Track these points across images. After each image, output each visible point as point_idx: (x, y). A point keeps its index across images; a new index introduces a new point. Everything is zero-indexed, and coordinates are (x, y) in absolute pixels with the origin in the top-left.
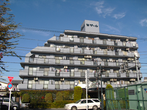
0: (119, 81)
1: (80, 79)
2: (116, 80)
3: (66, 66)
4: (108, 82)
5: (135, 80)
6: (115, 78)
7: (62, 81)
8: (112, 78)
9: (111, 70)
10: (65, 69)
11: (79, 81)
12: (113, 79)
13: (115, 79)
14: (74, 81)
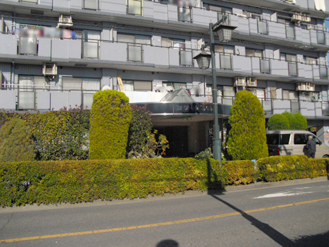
0: (264, 89)
1: (124, 71)
2: (255, 84)
3: (66, 15)
4: (226, 89)
5: (312, 89)
6: (253, 78)
7: (49, 78)
8: (241, 77)
9: (236, 47)
10: (61, 27)
11: (120, 80)
12: (247, 79)
13: (252, 81)
14: (99, 79)
